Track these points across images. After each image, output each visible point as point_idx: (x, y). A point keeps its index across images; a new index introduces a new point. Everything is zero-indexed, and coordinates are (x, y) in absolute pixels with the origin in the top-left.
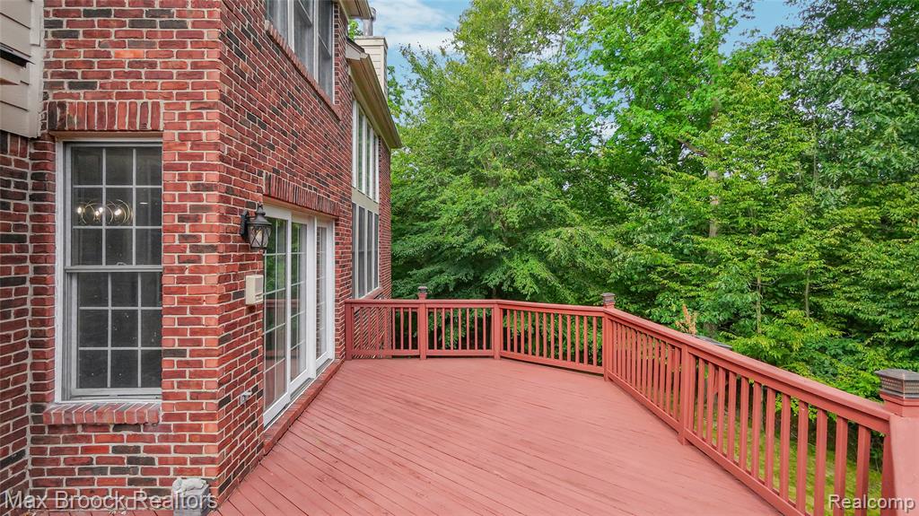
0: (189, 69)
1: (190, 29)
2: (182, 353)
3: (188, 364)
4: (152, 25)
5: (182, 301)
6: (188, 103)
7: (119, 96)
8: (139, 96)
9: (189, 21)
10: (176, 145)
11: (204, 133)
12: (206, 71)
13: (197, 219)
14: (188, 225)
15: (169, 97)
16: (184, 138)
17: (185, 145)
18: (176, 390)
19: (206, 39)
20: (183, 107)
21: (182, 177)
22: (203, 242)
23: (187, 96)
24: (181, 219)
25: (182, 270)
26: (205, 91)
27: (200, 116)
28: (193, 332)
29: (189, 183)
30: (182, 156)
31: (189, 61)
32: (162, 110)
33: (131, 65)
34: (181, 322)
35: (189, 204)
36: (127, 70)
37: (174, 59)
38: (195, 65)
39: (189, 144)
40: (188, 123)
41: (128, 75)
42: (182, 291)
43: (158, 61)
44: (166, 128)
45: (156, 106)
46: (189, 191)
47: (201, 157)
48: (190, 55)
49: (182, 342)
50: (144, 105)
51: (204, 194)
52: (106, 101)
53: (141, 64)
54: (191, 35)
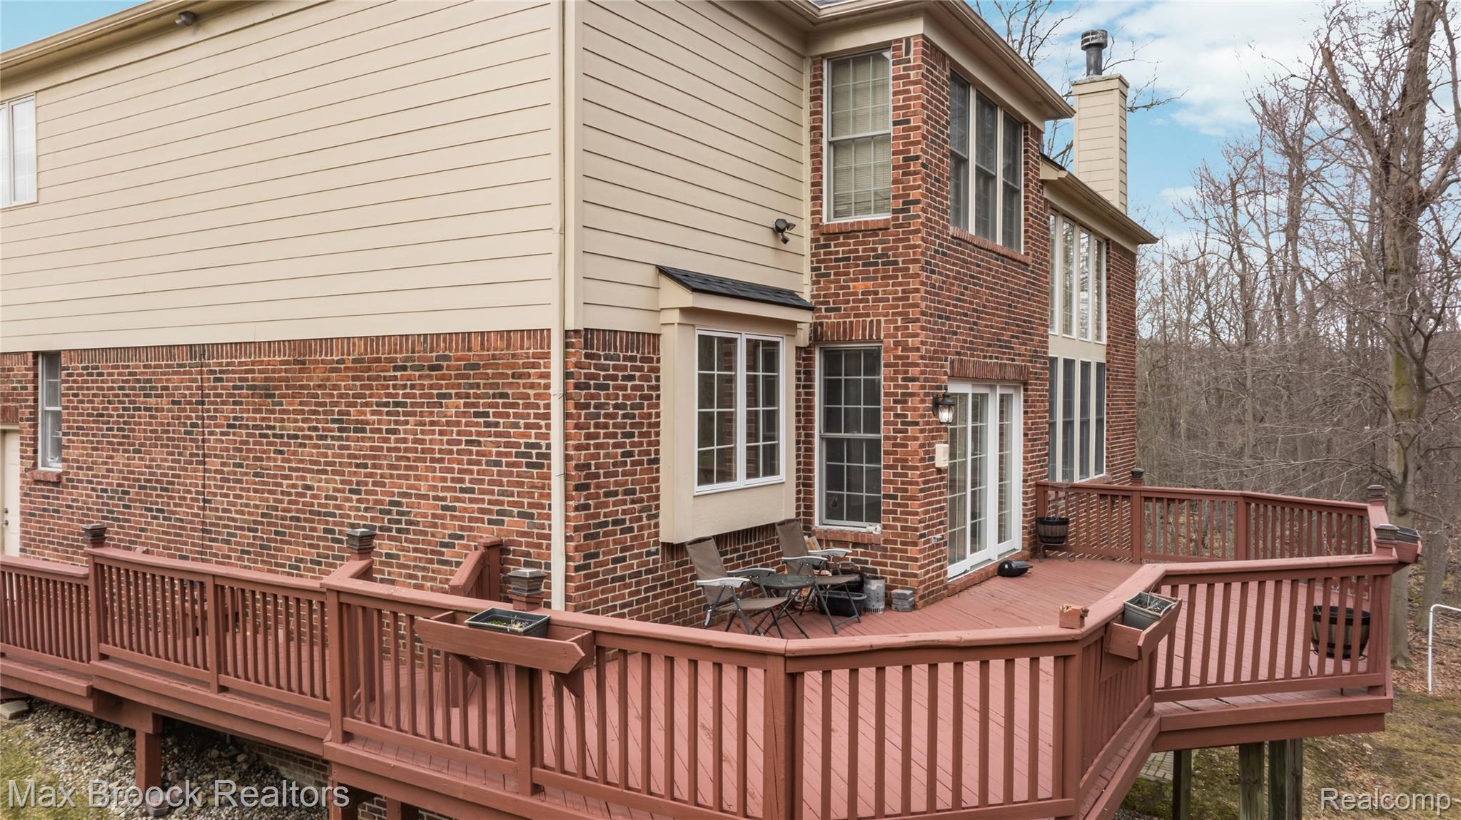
0: (900, 295)
1: (901, 265)
2: (895, 497)
3: (899, 505)
4: (876, 264)
5: (895, 460)
6: (899, 319)
7: (856, 316)
8: (868, 315)
9: (900, 260)
10: (892, 349)
11: (910, 340)
12: (911, 295)
13: (906, 402)
14: (899, 406)
15: (887, 315)
16: (897, 344)
17: (897, 349)
18: (891, 523)
19: (911, 272)
20: (896, 322)
21: (896, 372)
22: (909, 419)
23: (899, 314)
24: (895, 402)
25: (895, 438)
26: (910, 310)
27: (907, 328)
28: (903, 483)
29: (900, 377)
30: (896, 357)
31: (900, 289)
32: (883, 325)
33: (863, 294)
34: (895, 475)
35: (900, 391)
36: (860, 297)
37: (890, 288)
38: (904, 291)
39: (900, 348)
40: (899, 333)
41: (861, 301)
42: (895, 453)
43: (880, 290)
44: (885, 337)
45: (878, 322)
46: (900, 382)
47: (908, 357)
48: (900, 284)
49: (896, 490)
50: (872, 321)
51: (910, 384)
52: (848, 320)
53: (869, 293)
54: (901, 270)
